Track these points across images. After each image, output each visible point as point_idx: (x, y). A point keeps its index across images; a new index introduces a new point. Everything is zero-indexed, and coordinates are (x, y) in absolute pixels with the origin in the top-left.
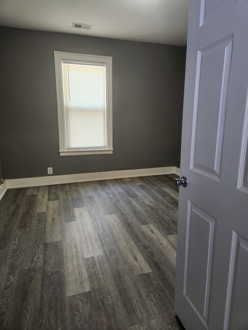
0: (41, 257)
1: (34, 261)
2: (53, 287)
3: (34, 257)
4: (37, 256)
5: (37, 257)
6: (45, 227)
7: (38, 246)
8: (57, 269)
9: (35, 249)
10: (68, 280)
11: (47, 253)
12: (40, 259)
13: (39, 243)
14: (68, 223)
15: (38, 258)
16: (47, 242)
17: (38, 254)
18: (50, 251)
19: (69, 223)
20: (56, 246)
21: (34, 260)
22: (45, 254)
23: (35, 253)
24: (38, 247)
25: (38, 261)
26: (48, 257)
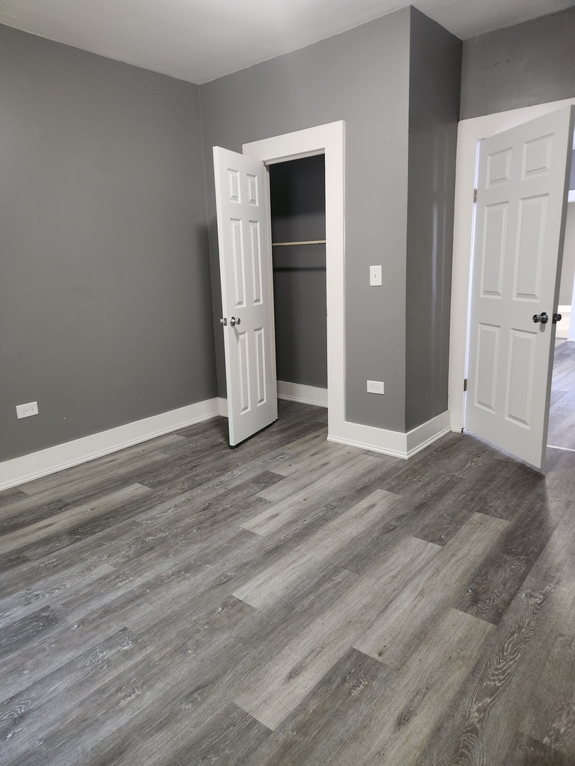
0: (524, 595)
1: (544, 595)
2: (526, 540)
3: (539, 605)
4: (532, 601)
5: (533, 599)
6: (462, 693)
7: (520, 628)
8: (505, 556)
9: (529, 623)
10: (497, 536)
11: (505, 596)
12: (529, 591)
13: (513, 633)
14: (380, 659)
15: (531, 596)
16: (491, 625)
17: (528, 604)
18: (497, 596)
19: (375, 656)
20: (475, 600)
21: (541, 597)
22: (513, 596)
23: (534, 613)
24: (521, 624)
25: (534, 591)
26: (508, 586)
